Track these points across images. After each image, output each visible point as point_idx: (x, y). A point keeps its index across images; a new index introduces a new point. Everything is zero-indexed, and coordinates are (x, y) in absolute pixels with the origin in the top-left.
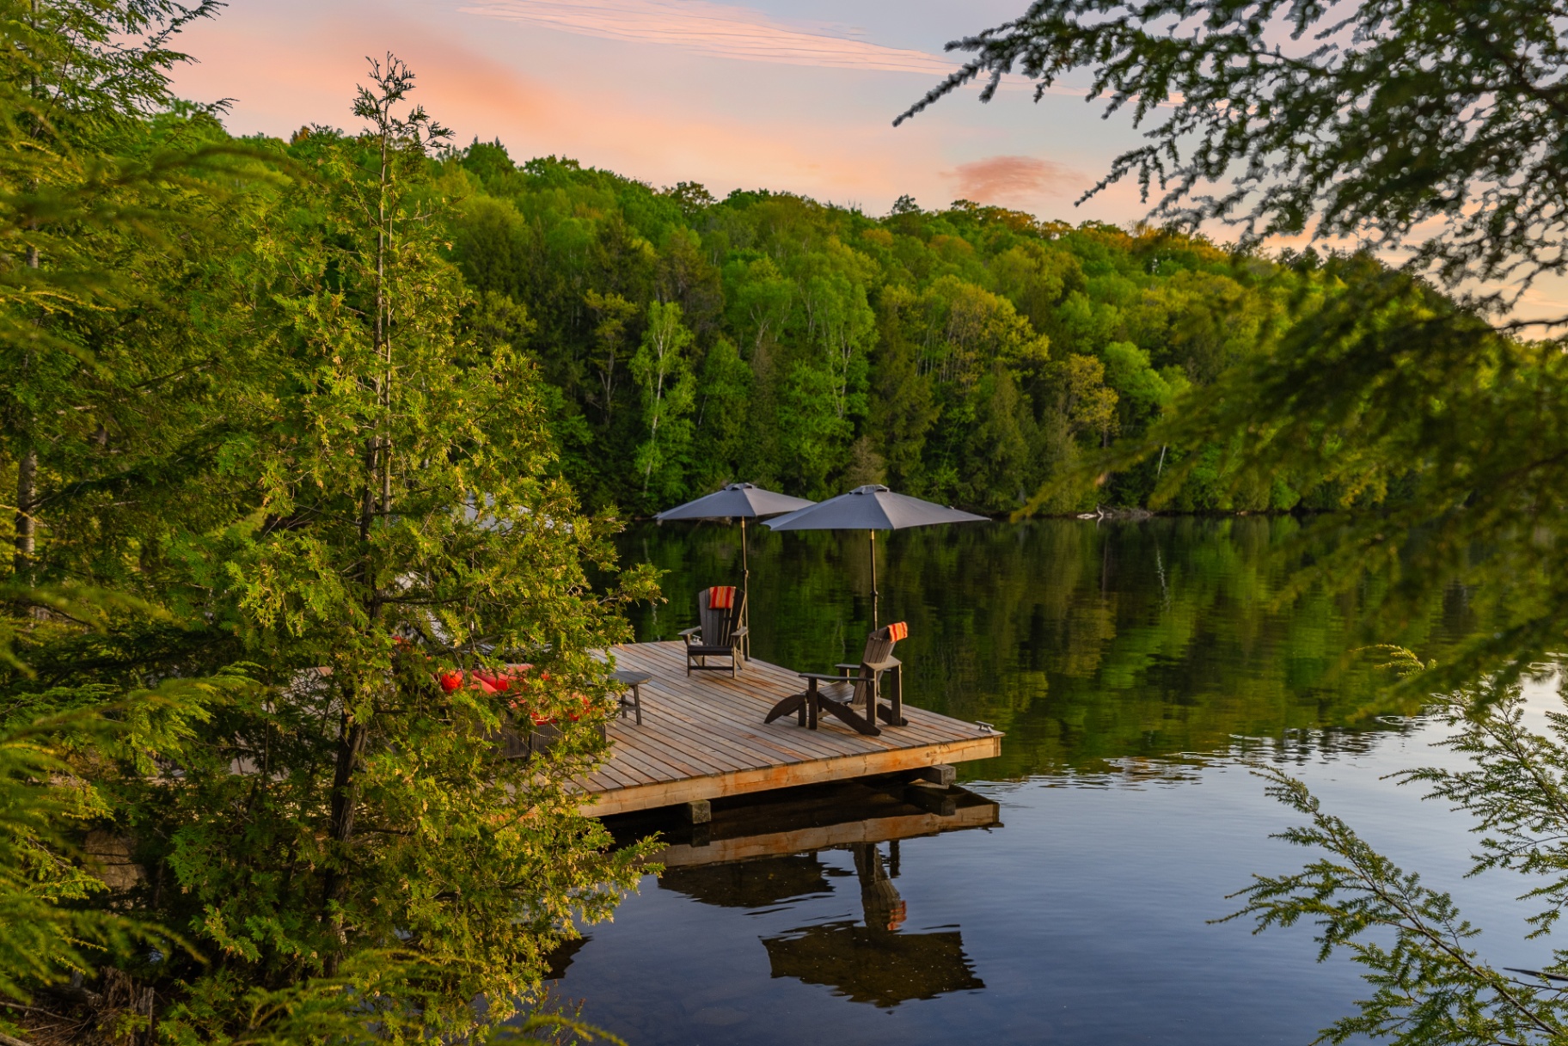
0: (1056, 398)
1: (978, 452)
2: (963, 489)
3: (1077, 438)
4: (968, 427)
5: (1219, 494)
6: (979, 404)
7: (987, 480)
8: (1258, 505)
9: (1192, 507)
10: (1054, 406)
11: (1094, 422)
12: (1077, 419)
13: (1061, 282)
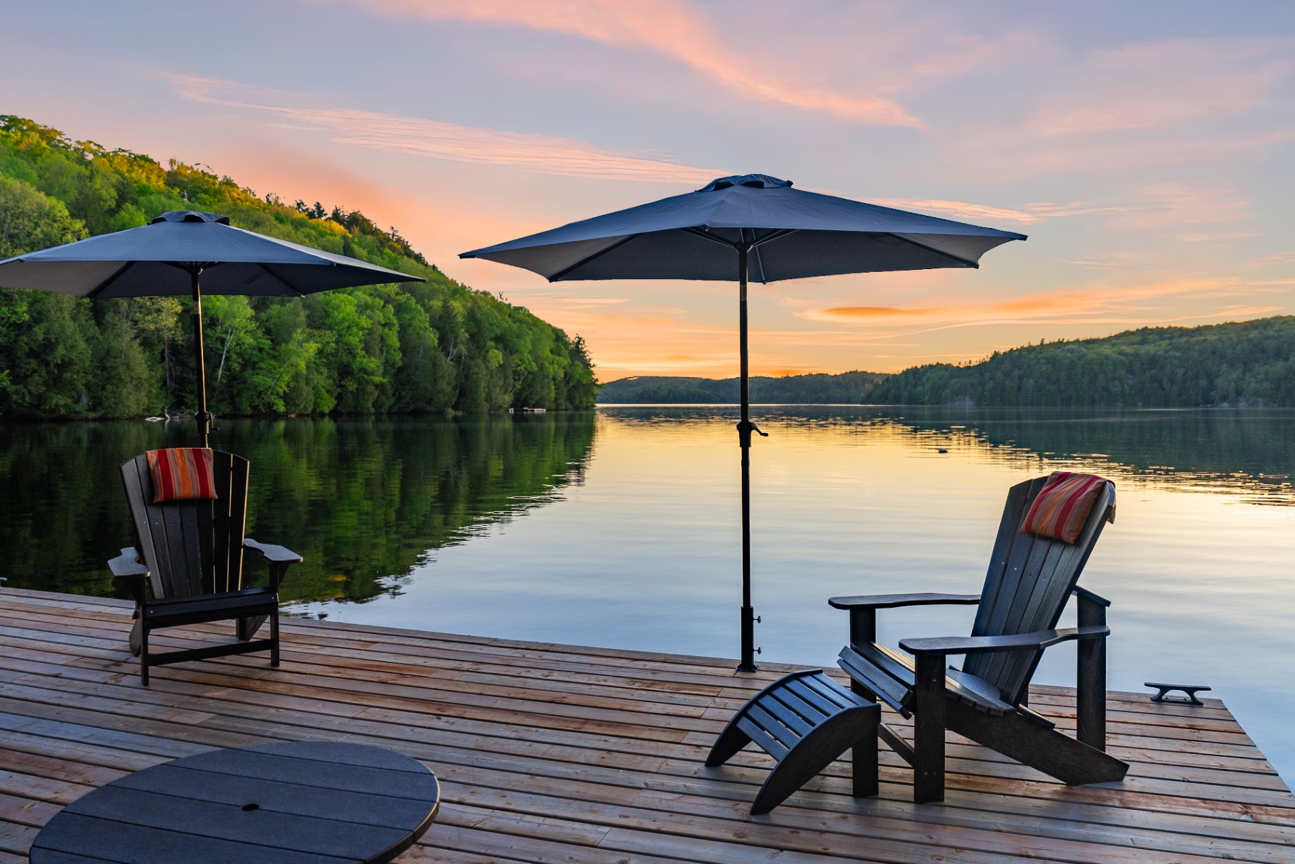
0: (117, 304)
1: (32, 354)
2: (17, 392)
3: (141, 345)
4: (19, 327)
5: (274, 399)
6: (31, 305)
7: (46, 384)
8: (305, 408)
9: (249, 411)
10: (117, 312)
11: (158, 330)
12: (140, 325)
13: (114, 194)
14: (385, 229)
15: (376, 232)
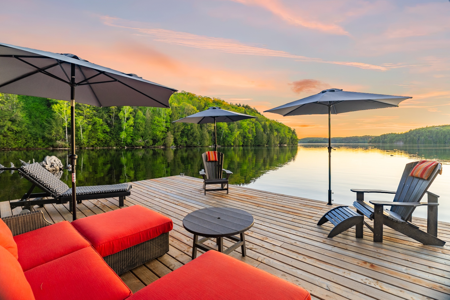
0: (204, 125)
1: (191, 135)
2: (188, 142)
3: (208, 133)
4: (189, 130)
5: (231, 143)
6: (191, 126)
7: (193, 140)
8: (237, 145)
9: (227, 145)
10: (204, 127)
11: (211, 130)
12: (208, 129)
13: (204, 105)
14: (253, 108)
15: (251, 109)
